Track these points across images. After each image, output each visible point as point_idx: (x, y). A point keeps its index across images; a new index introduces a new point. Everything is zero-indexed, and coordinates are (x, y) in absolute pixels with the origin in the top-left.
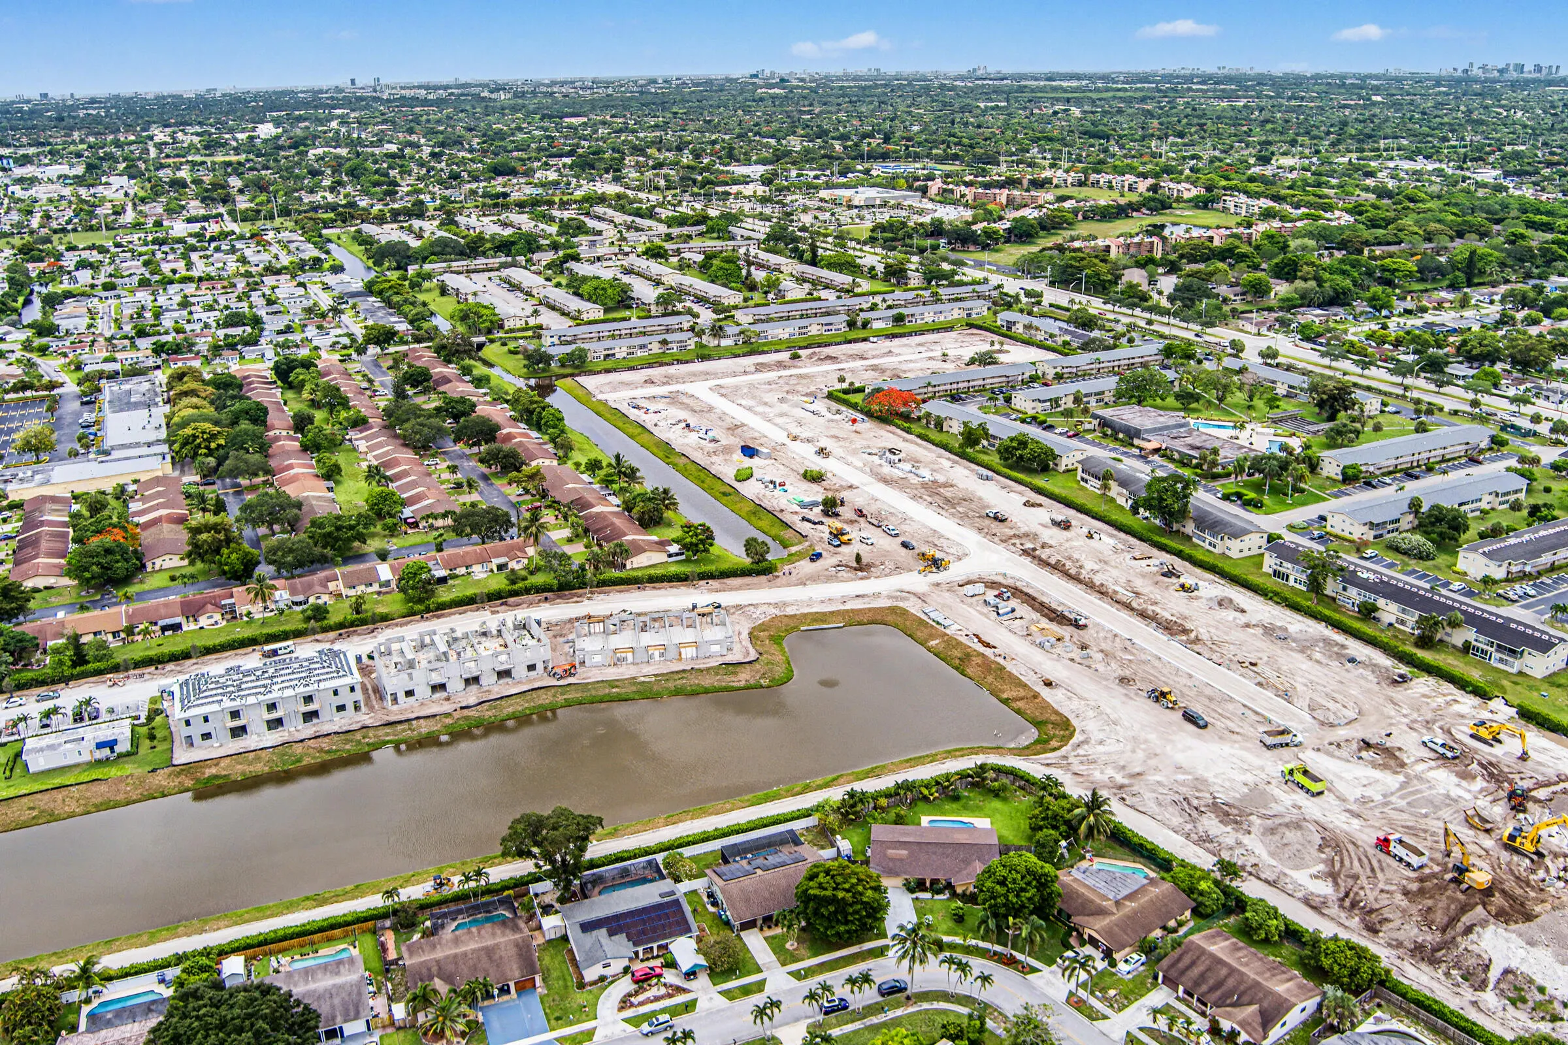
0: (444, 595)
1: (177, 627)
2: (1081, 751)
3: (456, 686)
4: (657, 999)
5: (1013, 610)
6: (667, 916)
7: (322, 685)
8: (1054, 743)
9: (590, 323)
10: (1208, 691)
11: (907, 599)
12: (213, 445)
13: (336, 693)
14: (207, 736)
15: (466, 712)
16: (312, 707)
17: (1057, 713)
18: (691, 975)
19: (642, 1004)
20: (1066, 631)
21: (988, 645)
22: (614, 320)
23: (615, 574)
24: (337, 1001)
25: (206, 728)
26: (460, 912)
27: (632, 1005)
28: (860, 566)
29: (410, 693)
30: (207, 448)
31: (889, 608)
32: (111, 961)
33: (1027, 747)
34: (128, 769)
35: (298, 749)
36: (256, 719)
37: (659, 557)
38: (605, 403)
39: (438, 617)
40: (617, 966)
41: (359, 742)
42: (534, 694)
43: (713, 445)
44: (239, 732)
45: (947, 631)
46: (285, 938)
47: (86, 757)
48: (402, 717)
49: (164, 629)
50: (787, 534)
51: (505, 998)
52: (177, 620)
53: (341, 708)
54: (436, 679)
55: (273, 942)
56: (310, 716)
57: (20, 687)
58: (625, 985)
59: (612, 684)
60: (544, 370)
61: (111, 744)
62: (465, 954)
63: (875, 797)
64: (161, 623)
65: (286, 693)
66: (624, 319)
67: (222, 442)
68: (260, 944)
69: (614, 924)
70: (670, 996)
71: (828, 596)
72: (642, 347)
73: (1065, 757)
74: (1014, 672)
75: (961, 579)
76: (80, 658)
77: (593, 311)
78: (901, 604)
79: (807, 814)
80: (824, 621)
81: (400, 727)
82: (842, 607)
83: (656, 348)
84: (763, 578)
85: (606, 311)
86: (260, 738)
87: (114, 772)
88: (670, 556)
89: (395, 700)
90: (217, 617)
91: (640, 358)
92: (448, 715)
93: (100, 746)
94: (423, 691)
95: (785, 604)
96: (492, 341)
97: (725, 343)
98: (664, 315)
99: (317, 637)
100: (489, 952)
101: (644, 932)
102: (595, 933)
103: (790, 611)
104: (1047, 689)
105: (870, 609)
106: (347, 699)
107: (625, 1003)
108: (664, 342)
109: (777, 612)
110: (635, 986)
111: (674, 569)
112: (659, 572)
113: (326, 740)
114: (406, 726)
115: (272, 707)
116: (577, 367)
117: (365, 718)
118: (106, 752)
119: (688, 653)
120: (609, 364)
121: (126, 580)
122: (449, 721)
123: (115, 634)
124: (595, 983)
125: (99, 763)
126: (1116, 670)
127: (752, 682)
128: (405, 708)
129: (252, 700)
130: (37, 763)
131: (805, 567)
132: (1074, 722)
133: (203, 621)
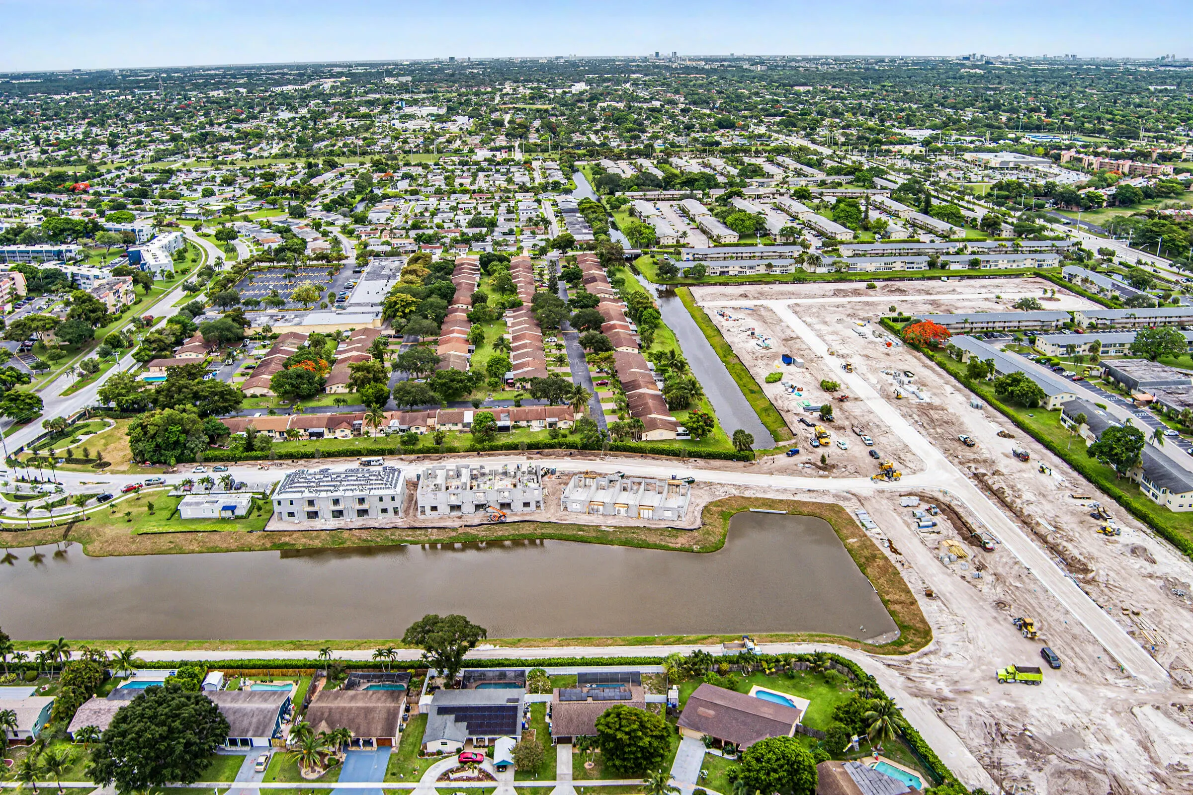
0: (503, 439)
1: (320, 435)
2: (925, 660)
3: (468, 508)
4: (469, 779)
5: (934, 525)
6: (503, 717)
7: (372, 492)
8: (907, 648)
9: (725, 246)
10: (1076, 630)
11: (849, 500)
12: (407, 311)
13: (381, 499)
14: (291, 514)
15: (468, 530)
16: (365, 506)
17: (923, 621)
18: (502, 767)
19: (456, 780)
20: (970, 551)
21: (895, 551)
22: (746, 245)
23: (633, 443)
24: (255, 720)
25: (291, 509)
26: (375, 677)
27: (449, 779)
28: (825, 466)
29: (434, 508)
30: (403, 312)
31: (829, 505)
32: (141, 655)
33: (881, 647)
34: (238, 527)
35: (346, 535)
36: (325, 508)
37: (670, 435)
38: (701, 309)
39: (489, 455)
40: (452, 746)
41: (387, 537)
42: (521, 525)
43: (764, 351)
44: (313, 515)
45: (868, 533)
46: (254, 667)
47: (216, 515)
48: (423, 525)
49: (311, 435)
50: (782, 431)
51: (368, 749)
52: (320, 430)
53: (384, 511)
54: (454, 501)
55: (247, 667)
56: (362, 513)
57: (207, 460)
58: (453, 762)
59: (580, 527)
60: (670, 279)
61: (232, 509)
62: (351, 708)
63: (718, 661)
64: (311, 430)
65: (348, 494)
66: (752, 245)
67: (413, 308)
68: (238, 667)
69: (461, 714)
70: (479, 779)
71: (785, 486)
72: (751, 268)
73: (908, 662)
74: (906, 580)
75: (904, 490)
76: (249, 447)
77: (730, 236)
78: (841, 503)
79: (657, 662)
80: (770, 507)
81: (419, 532)
82: (792, 498)
83: (762, 270)
84: (741, 464)
85: (740, 238)
86: (326, 522)
87: (228, 528)
88: (678, 435)
89: (423, 512)
90: (348, 432)
91: (749, 277)
92: (454, 529)
93: (225, 508)
94: (444, 509)
95: (747, 488)
96: (646, 253)
97: (820, 270)
98: (784, 244)
99: (403, 456)
100: (368, 711)
101: (481, 725)
102: (446, 716)
103: (747, 494)
104: (926, 599)
105: (814, 503)
106: (390, 505)
107: (445, 776)
108: (769, 266)
109: (737, 493)
110: (458, 765)
111: (676, 446)
112: (666, 446)
113: (366, 532)
114: (423, 532)
115: (336, 502)
116: (697, 279)
117: (399, 522)
118: (228, 514)
119: (646, 514)
120: (723, 279)
121: (309, 397)
122: (454, 534)
123: (281, 433)
124: (433, 754)
125: (224, 520)
126: (999, 592)
127: (687, 546)
128: (429, 519)
129: (323, 494)
130: (187, 512)
131: (782, 459)
132: (934, 633)
133: (338, 434)
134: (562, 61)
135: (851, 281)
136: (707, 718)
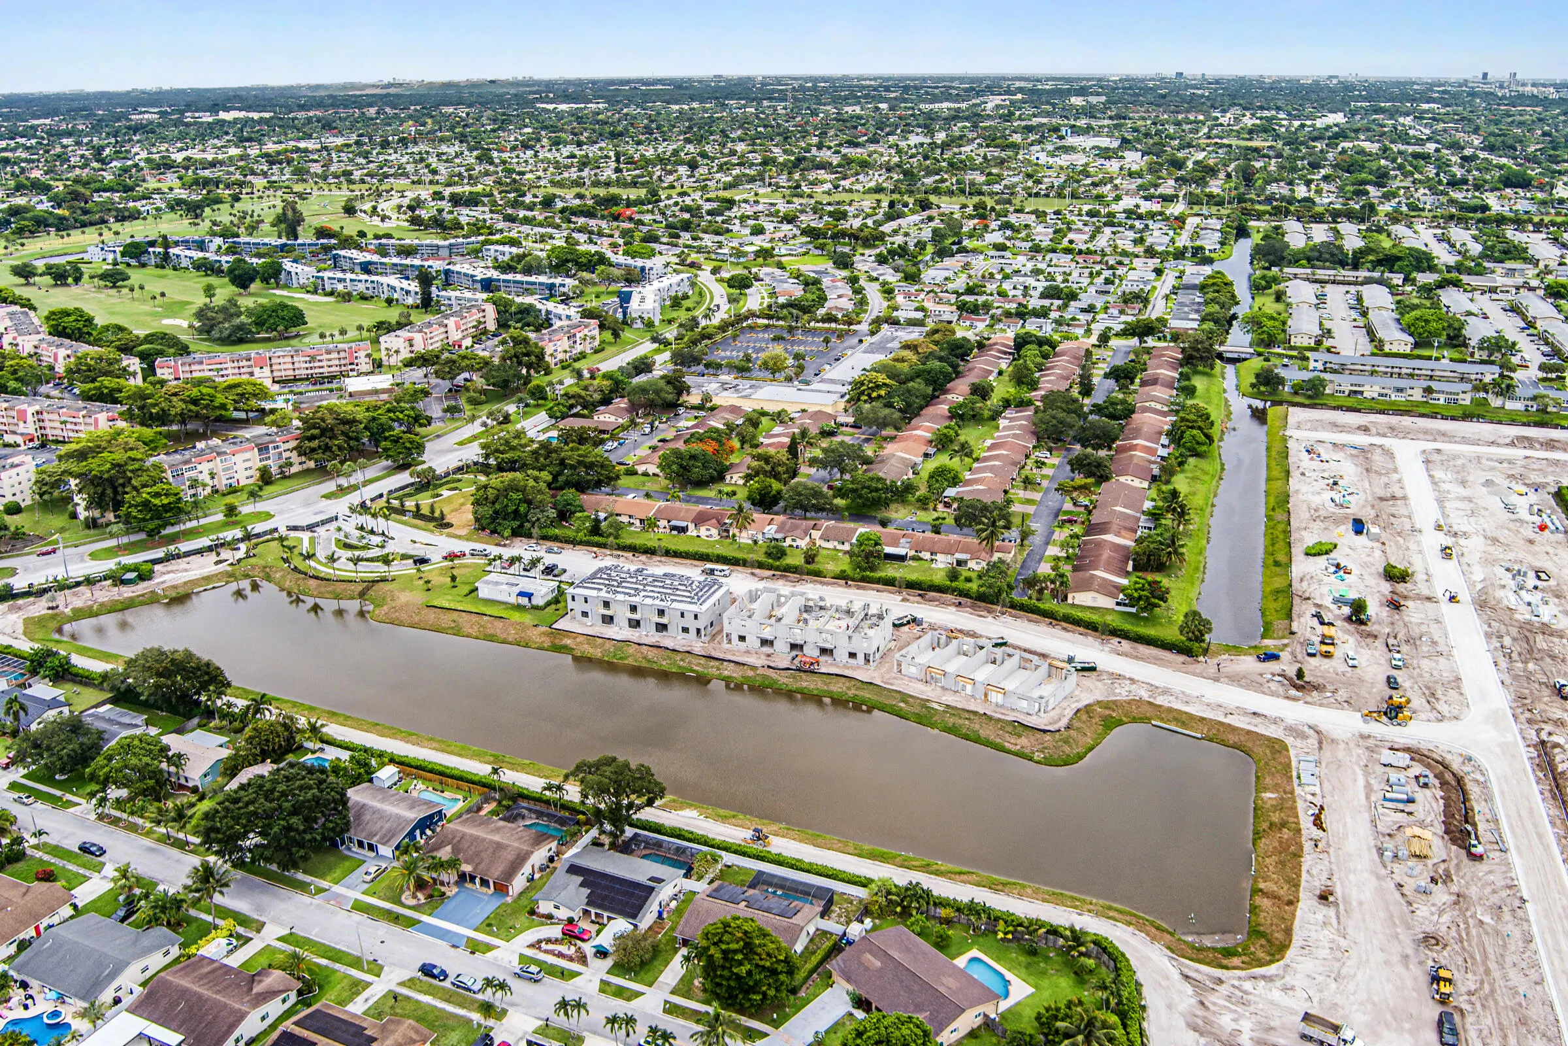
0: (891, 571)
1: (683, 530)
2: (1248, 985)
3: (781, 647)
4: (561, 955)
5: (1411, 801)
6: (632, 895)
7: (675, 605)
8: (1236, 961)
9: (1387, 355)
10: (1535, 1012)
11: (1304, 736)
12: (874, 395)
13: (682, 615)
14: (585, 614)
15: (771, 673)
16: (664, 621)
17: (1288, 932)
18: (602, 953)
19: (546, 952)
20: (1439, 847)
21: (1318, 823)
22: (1420, 357)
23: (1050, 604)
24: (387, 826)
25: (586, 608)
26: (548, 815)
27: (539, 948)
28: (1300, 683)
29: (742, 638)
30: (869, 395)
31: (1269, 739)
32: (333, 730)
33: (1200, 950)
34: (527, 618)
35: (632, 650)
36: (622, 614)
37: (1107, 602)
38: (1285, 439)
39: (859, 588)
40: (563, 914)
41: (674, 663)
42: (835, 679)
43: (1337, 510)
44: (608, 620)
45: (1298, 791)
46: (431, 771)
47: (513, 599)
48: (721, 656)
49: (674, 528)
50: (1280, 624)
51: (484, 889)
52: (684, 524)
53: (686, 630)
54: (767, 634)
55: (423, 769)
56: (662, 627)
57: (545, 538)
58: (556, 931)
59: (905, 697)
60: (1270, 394)
61: (529, 596)
62: (484, 840)
63: (941, 903)
64: (674, 523)
65: (648, 602)
66: (1429, 358)
67: (883, 393)
68: (417, 768)
69: (590, 878)
70: (571, 959)
71: (1221, 700)
72: (1400, 390)
73: (1220, 981)
74: (1304, 868)
75: (1401, 741)
76: (596, 529)
77: (1400, 341)
78: (1289, 741)
79: (864, 883)
80: (1184, 724)
81: (713, 663)
82: (1222, 719)
83: (1417, 395)
84: (1182, 658)
85: (1417, 345)
86: (619, 631)
87: (516, 616)
88: (1118, 604)
89: (730, 641)
90: (714, 532)
91: (1394, 403)
92: (754, 668)
93: (521, 594)
94: (753, 642)
95: (1166, 692)
96: (1260, 354)
97: (1510, 405)
98: (1483, 362)
99: (757, 571)
100: (499, 846)
101: (605, 898)
102: (574, 877)
103: (1160, 701)
104: (1315, 902)
105: (1249, 732)
106: (693, 625)
107: (536, 945)
108: (1428, 390)
109: (1145, 695)
110: (560, 936)
111: (1113, 621)
112: (1095, 618)
113: (655, 650)
114: (717, 663)
115: (634, 609)
116: (1310, 397)
117: (698, 647)
118: (524, 601)
119: (997, 698)
120: (1351, 402)
121: (701, 484)
122: (751, 673)
123: (642, 521)
124: (543, 916)
125: (519, 608)
126: (1443, 924)
127: (1027, 751)
128: (732, 650)
129: (620, 597)
130: (484, 592)
131: (1248, 664)
132: (1290, 953)
133: (703, 532)
134: (1335, 81)
135: (1556, 427)
136: (867, 969)
